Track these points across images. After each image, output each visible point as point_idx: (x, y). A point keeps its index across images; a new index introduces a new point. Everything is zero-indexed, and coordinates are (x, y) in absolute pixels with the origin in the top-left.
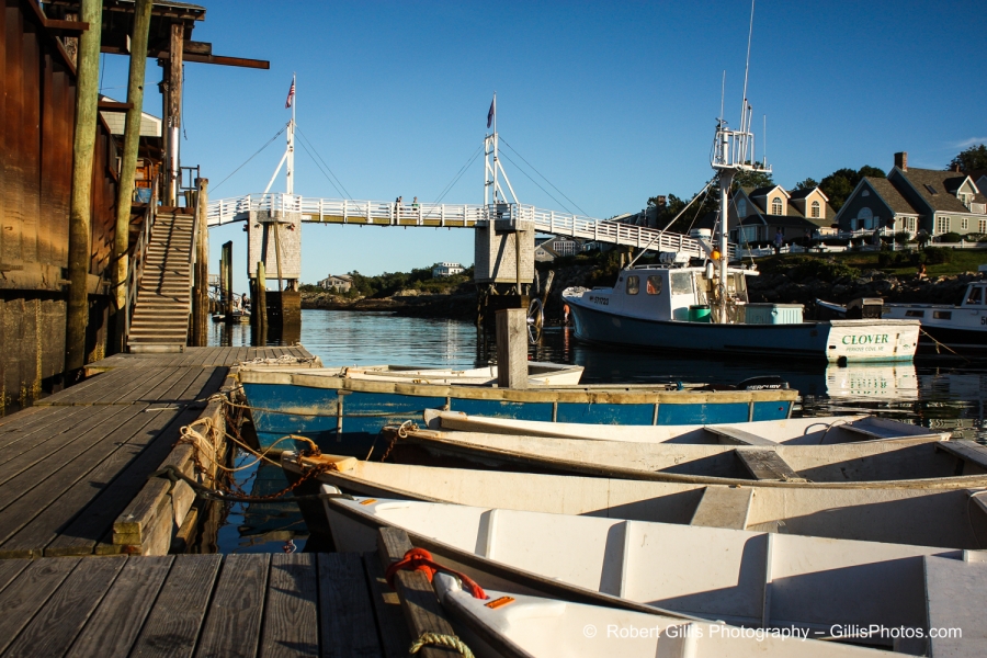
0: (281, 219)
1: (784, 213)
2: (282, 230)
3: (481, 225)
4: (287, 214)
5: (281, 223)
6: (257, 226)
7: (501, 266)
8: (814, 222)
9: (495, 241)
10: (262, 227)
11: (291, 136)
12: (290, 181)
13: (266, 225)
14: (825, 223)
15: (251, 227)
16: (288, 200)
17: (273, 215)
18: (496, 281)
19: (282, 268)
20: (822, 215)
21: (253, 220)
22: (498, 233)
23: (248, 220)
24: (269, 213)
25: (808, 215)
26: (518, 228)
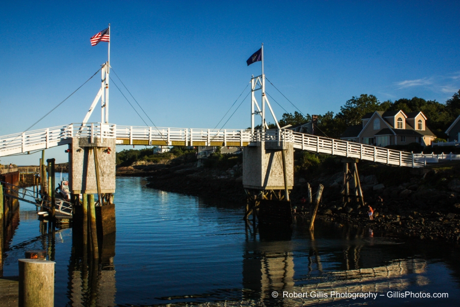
0: (100, 145)
1: (404, 128)
2: (100, 153)
4: (105, 140)
5: (99, 148)
6: (79, 150)
7: (270, 177)
8: (420, 133)
9: (265, 158)
10: (83, 151)
13: (87, 150)
14: (426, 133)
15: (74, 152)
16: (105, 128)
17: (93, 141)
18: (266, 188)
19: (101, 183)
20: (423, 128)
21: (76, 145)
22: (267, 152)
23: (71, 145)
24: (90, 139)
25: (416, 128)
26: (284, 148)
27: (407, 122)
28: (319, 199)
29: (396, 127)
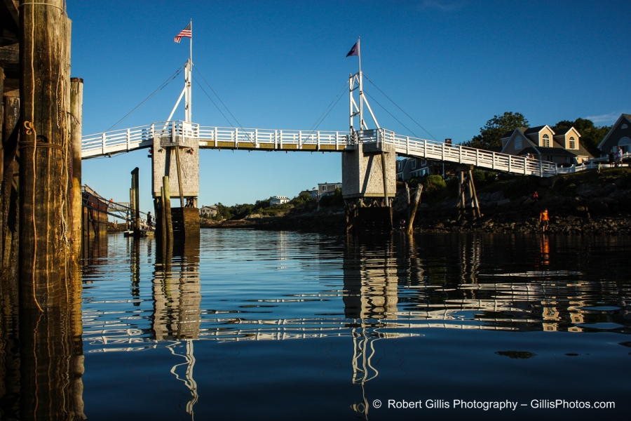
0: (181, 144)
1: (551, 145)
2: (182, 154)
3: (350, 148)
4: (187, 139)
5: (181, 148)
6: (160, 151)
7: (368, 183)
8: (572, 152)
9: (363, 162)
10: (164, 151)
11: (188, 73)
12: (188, 114)
13: (169, 150)
14: (580, 153)
15: (156, 152)
16: (187, 126)
17: (174, 140)
18: (365, 195)
19: (184, 185)
20: (577, 147)
21: (157, 145)
22: (365, 155)
23: (152, 146)
24: (171, 138)
25: (567, 147)
26: (384, 150)
27: (554, 139)
28: (418, 199)
29: (541, 145)
